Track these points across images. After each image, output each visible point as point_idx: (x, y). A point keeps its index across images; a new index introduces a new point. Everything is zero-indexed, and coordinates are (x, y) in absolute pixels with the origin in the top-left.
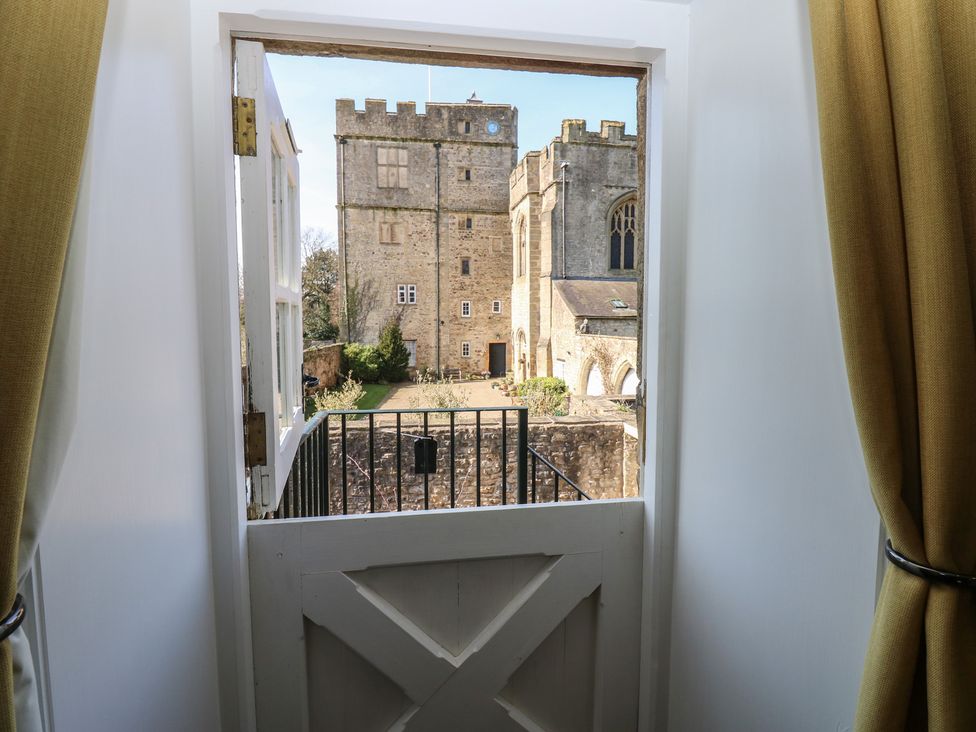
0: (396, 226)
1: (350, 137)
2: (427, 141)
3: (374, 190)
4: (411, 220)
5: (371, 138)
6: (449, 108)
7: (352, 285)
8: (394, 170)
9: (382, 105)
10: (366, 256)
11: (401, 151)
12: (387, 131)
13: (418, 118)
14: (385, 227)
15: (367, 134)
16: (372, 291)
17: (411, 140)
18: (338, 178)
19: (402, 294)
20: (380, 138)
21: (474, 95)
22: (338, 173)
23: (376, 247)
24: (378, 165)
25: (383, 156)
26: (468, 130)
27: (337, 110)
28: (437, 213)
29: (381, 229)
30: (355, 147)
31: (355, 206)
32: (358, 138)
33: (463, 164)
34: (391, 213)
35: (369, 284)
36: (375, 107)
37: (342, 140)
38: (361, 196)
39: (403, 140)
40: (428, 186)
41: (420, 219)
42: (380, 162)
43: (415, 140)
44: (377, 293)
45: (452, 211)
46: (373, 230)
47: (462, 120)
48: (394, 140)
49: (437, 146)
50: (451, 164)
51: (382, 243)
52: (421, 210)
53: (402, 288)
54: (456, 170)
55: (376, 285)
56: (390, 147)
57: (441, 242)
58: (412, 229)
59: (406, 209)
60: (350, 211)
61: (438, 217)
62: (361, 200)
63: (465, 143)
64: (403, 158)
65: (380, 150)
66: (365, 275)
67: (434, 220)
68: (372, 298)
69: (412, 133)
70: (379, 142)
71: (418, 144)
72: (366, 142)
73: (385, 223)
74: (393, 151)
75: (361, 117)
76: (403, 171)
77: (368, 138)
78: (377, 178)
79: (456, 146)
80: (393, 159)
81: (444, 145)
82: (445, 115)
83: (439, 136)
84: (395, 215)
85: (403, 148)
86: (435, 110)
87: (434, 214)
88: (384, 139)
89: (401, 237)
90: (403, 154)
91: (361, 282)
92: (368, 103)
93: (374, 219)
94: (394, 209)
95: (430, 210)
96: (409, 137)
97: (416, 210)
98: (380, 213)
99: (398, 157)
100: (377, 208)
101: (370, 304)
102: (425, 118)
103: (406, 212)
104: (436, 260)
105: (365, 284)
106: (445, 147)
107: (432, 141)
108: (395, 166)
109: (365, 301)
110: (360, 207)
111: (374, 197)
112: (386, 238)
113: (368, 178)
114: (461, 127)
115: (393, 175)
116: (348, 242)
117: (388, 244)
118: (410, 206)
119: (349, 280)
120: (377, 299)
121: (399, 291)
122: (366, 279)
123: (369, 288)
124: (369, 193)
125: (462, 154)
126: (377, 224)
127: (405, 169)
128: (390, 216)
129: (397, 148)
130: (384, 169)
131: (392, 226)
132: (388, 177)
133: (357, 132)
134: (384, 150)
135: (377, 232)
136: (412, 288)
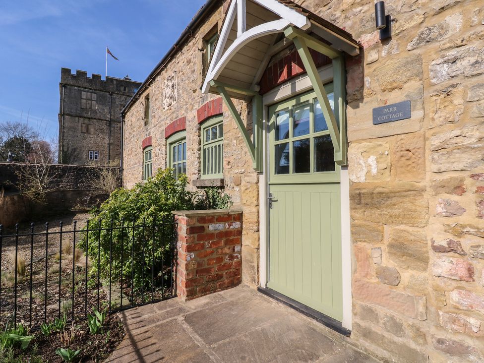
0: (89, 126)
1: (68, 85)
2: (106, 92)
3: (79, 109)
4: (97, 124)
5: (79, 87)
6: (117, 80)
7: (65, 150)
8: (90, 102)
9: (84, 74)
10: (73, 138)
11: (93, 94)
12: (86, 85)
13: (102, 82)
14: (84, 125)
15: (76, 84)
16: (76, 153)
17: (98, 90)
18: (61, 102)
19: (91, 155)
20: (83, 87)
21: (127, 76)
22: (61, 100)
23: (79, 134)
24: (81, 98)
25: (84, 95)
26: (125, 90)
27: (62, 72)
28: (110, 122)
29: (82, 126)
30: (70, 89)
31: (68, 115)
32: (72, 86)
33: (122, 103)
35: (75, 150)
36: (81, 74)
37: (64, 86)
38: (72, 111)
39: (95, 90)
40: (106, 110)
41: (101, 123)
42: (82, 97)
43: (101, 91)
44: (78, 154)
45: (117, 122)
46: (78, 126)
47: (122, 86)
48: (90, 89)
49: (111, 95)
50: (117, 103)
51: (82, 132)
52: (102, 120)
53: (91, 153)
54: (119, 105)
55: (78, 150)
56: (88, 92)
57: (112, 134)
58: (97, 127)
59: (95, 119)
60: (66, 117)
61: (110, 124)
62: (72, 112)
63: (124, 95)
64: (94, 98)
65: (83, 92)
66: (73, 146)
67: (108, 125)
68: (76, 156)
69: (99, 87)
70: (83, 89)
71: (102, 93)
72: (76, 88)
74: (89, 93)
75: (73, 77)
76: (94, 102)
77: (77, 86)
78: (81, 104)
79: (119, 96)
80: (89, 97)
81: (114, 94)
82: (115, 82)
83: (111, 90)
84: (89, 121)
85: (94, 93)
86: (110, 80)
87: (108, 122)
88: (85, 88)
89: (92, 131)
90: (94, 96)
91: (70, 149)
92: (78, 72)
93: (78, 121)
94: (89, 118)
95: (106, 120)
96: (97, 89)
97: (100, 119)
98: (82, 119)
99: (92, 96)
100: (81, 117)
101: (74, 159)
102: (105, 82)
103: (94, 120)
104: (108, 142)
105: (72, 150)
106: (114, 96)
107: (108, 92)
108: (90, 100)
109: (72, 158)
110: (72, 116)
111: (79, 112)
112: (84, 130)
113: (77, 103)
114: (122, 89)
115: (89, 103)
116: (64, 130)
117: (85, 133)
118: (98, 118)
119: (64, 148)
120: (79, 156)
121: (90, 154)
122: (73, 147)
123: (74, 152)
124: (77, 110)
125: (122, 99)
126: (80, 124)
127: (95, 102)
128: (86, 121)
129: (92, 92)
130: (85, 101)
131: (87, 126)
132: (86, 104)
133: (72, 83)
134: (85, 93)
135: (80, 128)
136: (96, 153)
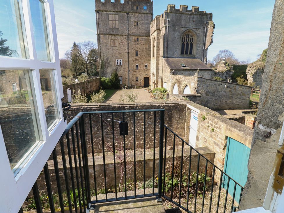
0: (115, 40)
1: (100, 11)
2: (124, 12)
3: (108, 29)
4: (120, 39)
5: (107, 11)
6: (131, 1)
7: (102, 59)
8: (114, 22)
10: (106, 50)
11: (116, 16)
12: (111, 9)
13: (121, 4)
14: (112, 41)
15: (105, 10)
16: (108, 61)
17: (119, 12)
18: (97, 25)
19: (118, 62)
20: (109, 11)
22: (97, 23)
23: (109, 47)
24: (109, 20)
25: (111, 17)
26: (137, 8)
27: (95, 2)
28: (128, 36)
30: (101, 14)
31: (102, 34)
32: (103, 11)
33: (136, 20)
34: (113, 36)
35: (107, 59)
36: (108, 1)
37: (97, 12)
38: (104, 31)
39: (117, 12)
40: (125, 27)
41: (122, 38)
42: (110, 19)
43: (121, 12)
44: (110, 62)
45: (133, 36)
46: (108, 42)
47: (135, 5)
48: (114, 12)
49: (128, 14)
50: (132, 20)
51: (111, 46)
52: (123, 35)
53: (118, 60)
54: (133, 22)
55: (110, 59)
56: (113, 14)
57: (129, 46)
58: (120, 41)
59: (118, 35)
60: (101, 36)
61: (128, 38)
62: (104, 32)
63: (136, 13)
64: (117, 18)
65: (109, 15)
66: (106, 56)
67: (127, 39)
68: (109, 63)
69: (120, 10)
70: (109, 13)
71: (122, 13)
72: (105, 12)
73: (112, 39)
74: (113, 15)
75: (103, 4)
78: (109, 25)
79: (133, 14)
80: (114, 18)
82: (130, 3)
83: (128, 10)
84: (115, 37)
85: (117, 15)
86: (127, 2)
87: (127, 37)
88: (111, 11)
89: (117, 44)
90: (117, 16)
91: (105, 58)
93: (108, 38)
94: (115, 35)
95: (126, 35)
97: (121, 35)
98: (110, 36)
100: (109, 35)
101: (108, 65)
102: (124, 4)
103: (118, 36)
104: (128, 52)
106: (130, 14)
107: (126, 12)
108: (114, 21)
109: (107, 64)
110: (104, 34)
111: (108, 31)
112: (112, 45)
113: (106, 24)
114: (135, 8)
115: (114, 23)
116: (101, 46)
117: (113, 46)
118: (119, 34)
119: (102, 58)
120: (110, 63)
121: (117, 61)
122: (107, 57)
123: (107, 60)
124: (107, 30)
125: (135, 17)
126: (109, 40)
127: (118, 22)
128: (113, 37)
129: (115, 14)
130: (111, 22)
131: (114, 41)
132: (112, 24)
133: (102, 9)
134: (111, 15)
135: (110, 43)
136: (121, 60)
